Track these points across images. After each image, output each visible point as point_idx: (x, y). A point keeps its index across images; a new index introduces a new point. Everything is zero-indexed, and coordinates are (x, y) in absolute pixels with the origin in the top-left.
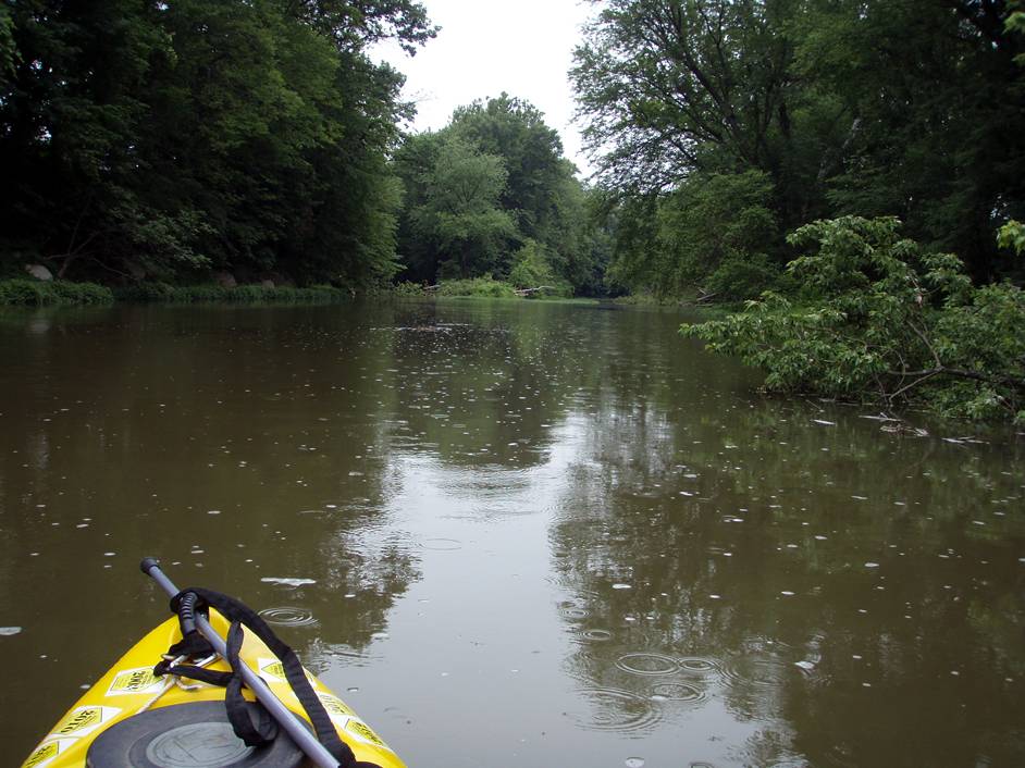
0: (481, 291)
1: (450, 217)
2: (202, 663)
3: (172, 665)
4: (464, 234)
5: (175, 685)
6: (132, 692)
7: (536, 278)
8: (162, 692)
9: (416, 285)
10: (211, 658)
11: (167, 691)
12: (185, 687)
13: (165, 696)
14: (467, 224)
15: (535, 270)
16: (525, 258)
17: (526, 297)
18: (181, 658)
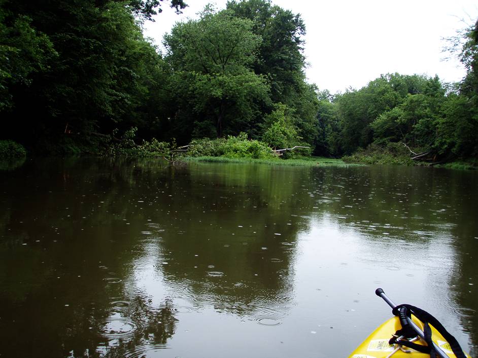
0: (236, 151)
1: (205, 76)
2: (411, 340)
3: (398, 340)
4: (218, 93)
5: (400, 349)
6: (379, 350)
7: (289, 139)
8: (394, 352)
9: (162, 144)
10: (415, 338)
11: (396, 351)
12: (405, 351)
13: (396, 354)
14: (221, 84)
15: (288, 131)
16: (277, 120)
17: (281, 157)
18: (401, 337)
